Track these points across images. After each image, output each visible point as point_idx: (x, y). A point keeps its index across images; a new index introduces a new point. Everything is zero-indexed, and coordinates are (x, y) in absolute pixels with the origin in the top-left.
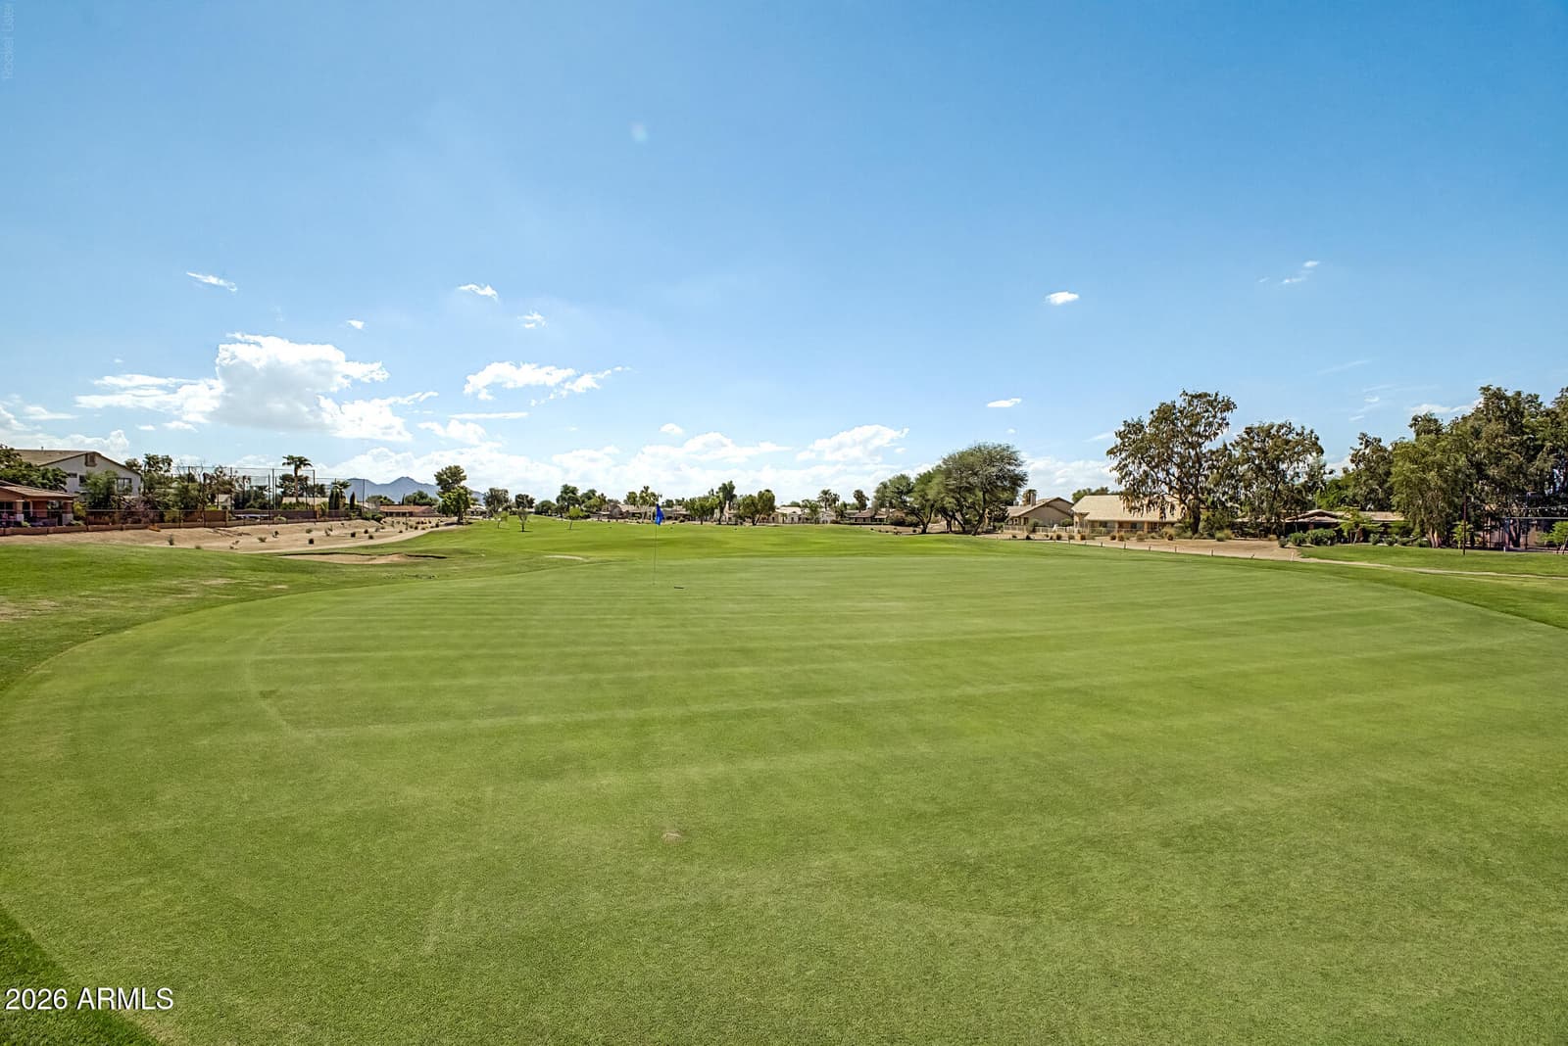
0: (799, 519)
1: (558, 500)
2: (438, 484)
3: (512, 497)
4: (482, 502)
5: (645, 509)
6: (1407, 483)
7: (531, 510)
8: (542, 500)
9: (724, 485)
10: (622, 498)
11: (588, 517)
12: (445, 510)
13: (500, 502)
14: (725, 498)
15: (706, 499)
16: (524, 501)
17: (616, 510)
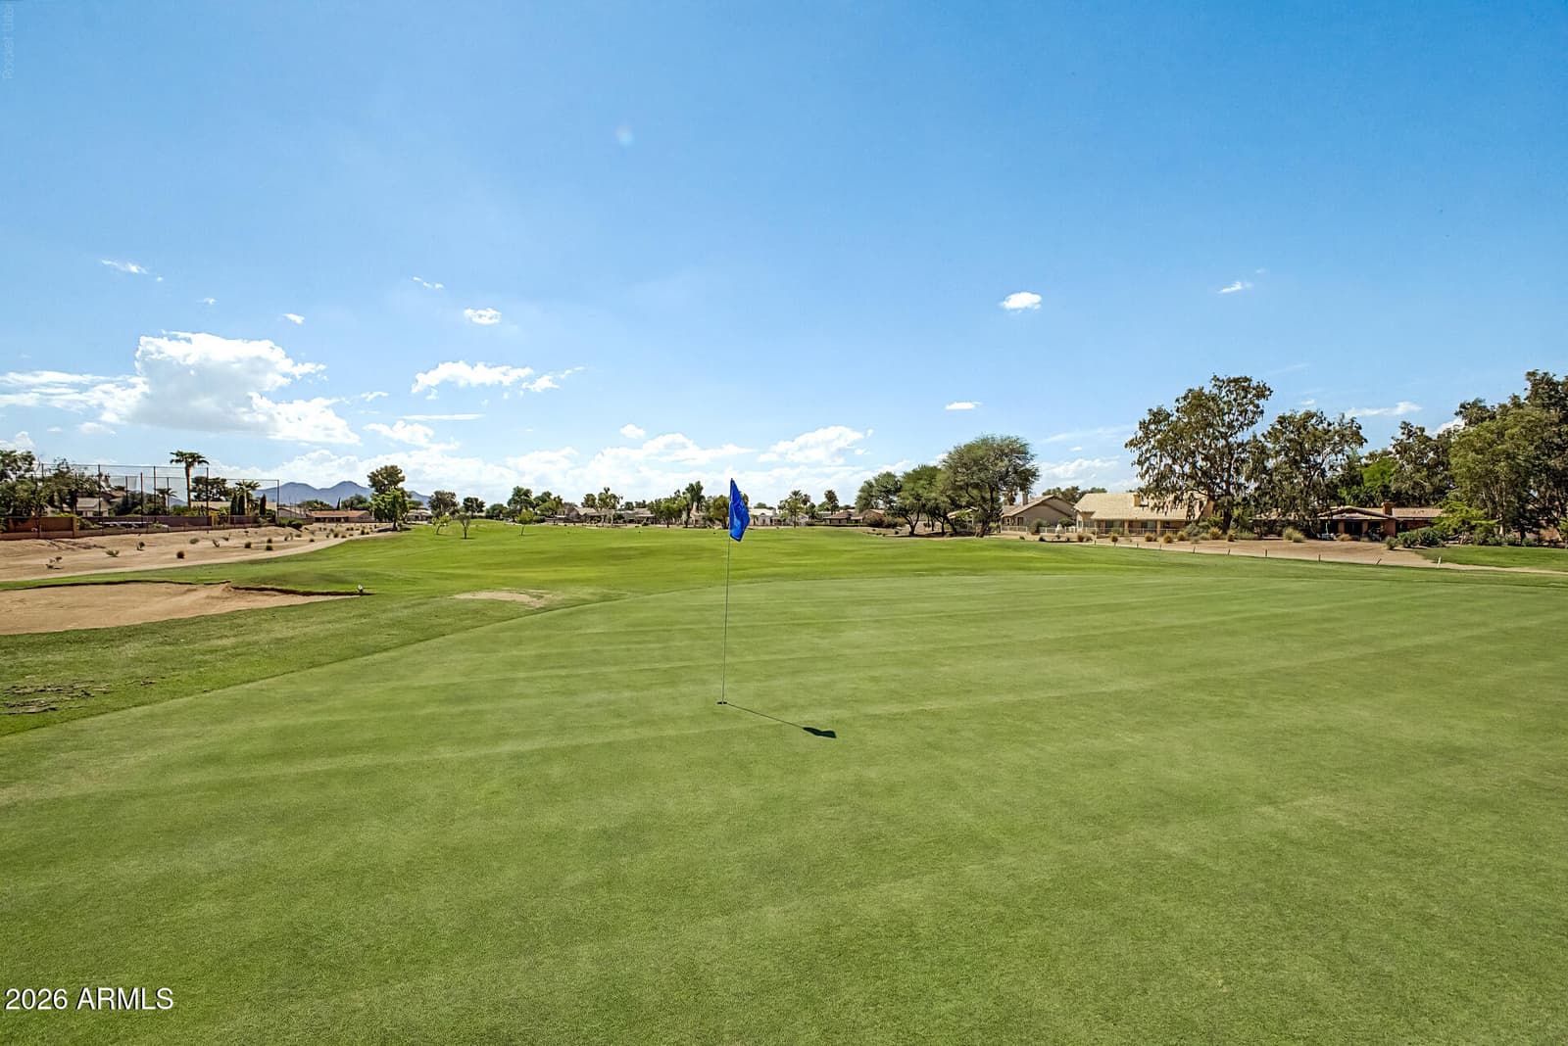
0: (771, 521)
1: (509, 503)
2: (372, 486)
3: (460, 500)
4: (426, 506)
5: (604, 512)
6: (1471, 475)
7: (480, 514)
8: (492, 504)
9: (691, 485)
10: (578, 500)
11: (543, 521)
12: (380, 515)
13: (446, 505)
14: (693, 500)
15: (673, 500)
16: (473, 505)
17: (574, 513)
